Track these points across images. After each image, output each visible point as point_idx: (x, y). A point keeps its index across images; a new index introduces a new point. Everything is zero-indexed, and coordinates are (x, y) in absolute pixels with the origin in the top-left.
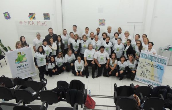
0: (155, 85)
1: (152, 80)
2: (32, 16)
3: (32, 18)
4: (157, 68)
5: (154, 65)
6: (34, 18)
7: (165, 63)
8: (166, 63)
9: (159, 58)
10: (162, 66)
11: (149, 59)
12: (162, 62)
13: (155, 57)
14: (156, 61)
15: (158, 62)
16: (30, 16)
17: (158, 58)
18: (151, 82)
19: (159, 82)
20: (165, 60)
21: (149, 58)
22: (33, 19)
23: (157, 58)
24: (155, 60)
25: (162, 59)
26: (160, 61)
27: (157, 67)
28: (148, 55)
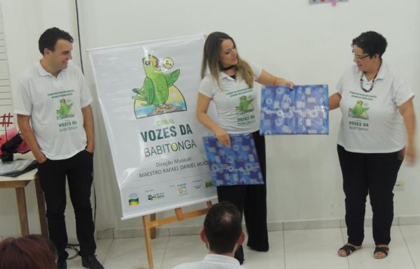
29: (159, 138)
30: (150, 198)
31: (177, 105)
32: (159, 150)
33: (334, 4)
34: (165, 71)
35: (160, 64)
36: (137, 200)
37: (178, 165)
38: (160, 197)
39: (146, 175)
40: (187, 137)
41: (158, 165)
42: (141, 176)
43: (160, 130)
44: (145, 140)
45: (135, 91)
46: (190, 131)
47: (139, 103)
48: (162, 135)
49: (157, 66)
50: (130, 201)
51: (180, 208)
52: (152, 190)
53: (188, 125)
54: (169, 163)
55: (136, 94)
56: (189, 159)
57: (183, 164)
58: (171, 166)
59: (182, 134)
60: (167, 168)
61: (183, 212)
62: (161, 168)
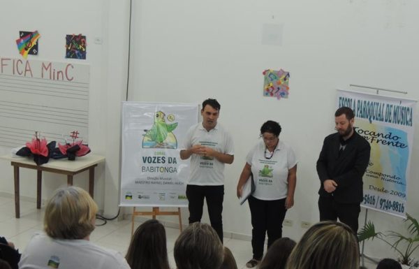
0: (387, 207)
1: (379, 190)
2: (28, 41)
3: (26, 49)
4: (389, 143)
5: (379, 135)
6: (34, 50)
7: (408, 119)
8: (411, 120)
9: (391, 106)
10: (400, 131)
11: (362, 117)
12: (400, 117)
13: (378, 104)
14: (382, 120)
15: (390, 121)
16: (22, 41)
17: (388, 105)
18: (376, 198)
19: (398, 194)
20: (408, 109)
21: (361, 112)
22: (31, 53)
23: (385, 106)
24: (379, 115)
25: (398, 107)
26: (395, 114)
27: (388, 140)
28: (359, 101)
29: (154, 162)
30: (140, 197)
31: (170, 144)
32: (152, 170)
33: (278, 98)
34: (168, 123)
35: (165, 118)
36: (131, 196)
37: (162, 181)
38: (146, 198)
39: (140, 182)
40: (172, 165)
41: (149, 178)
42: (136, 182)
43: (155, 158)
44: (145, 162)
45: (145, 131)
46: (175, 162)
47: (146, 138)
48: (156, 161)
49: (163, 118)
50: (127, 196)
51: (158, 208)
52: (142, 193)
53: (175, 159)
54: (156, 178)
55: (145, 133)
56: (170, 179)
57: (166, 181)
58: (157, 181)
59: (169, 163)
60: (155, 181)
61: (160, 210)
62: (151, 180)
